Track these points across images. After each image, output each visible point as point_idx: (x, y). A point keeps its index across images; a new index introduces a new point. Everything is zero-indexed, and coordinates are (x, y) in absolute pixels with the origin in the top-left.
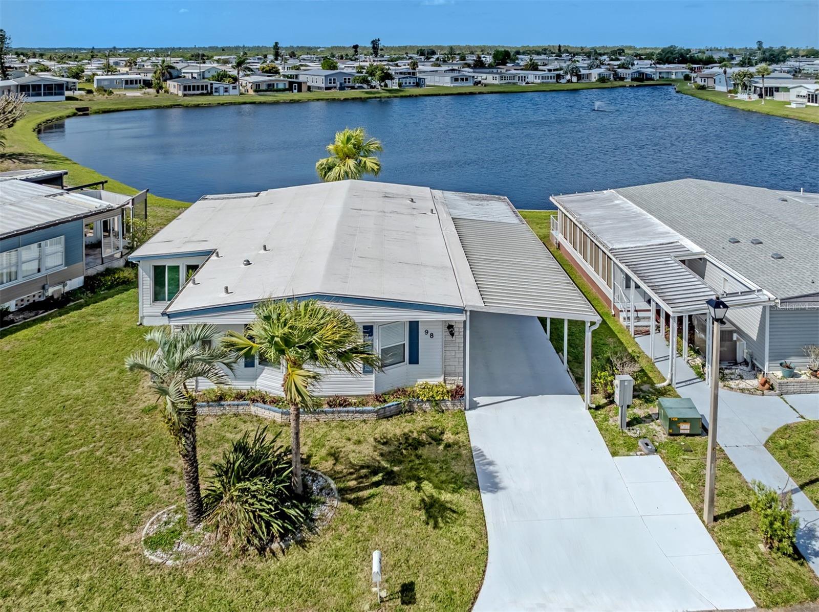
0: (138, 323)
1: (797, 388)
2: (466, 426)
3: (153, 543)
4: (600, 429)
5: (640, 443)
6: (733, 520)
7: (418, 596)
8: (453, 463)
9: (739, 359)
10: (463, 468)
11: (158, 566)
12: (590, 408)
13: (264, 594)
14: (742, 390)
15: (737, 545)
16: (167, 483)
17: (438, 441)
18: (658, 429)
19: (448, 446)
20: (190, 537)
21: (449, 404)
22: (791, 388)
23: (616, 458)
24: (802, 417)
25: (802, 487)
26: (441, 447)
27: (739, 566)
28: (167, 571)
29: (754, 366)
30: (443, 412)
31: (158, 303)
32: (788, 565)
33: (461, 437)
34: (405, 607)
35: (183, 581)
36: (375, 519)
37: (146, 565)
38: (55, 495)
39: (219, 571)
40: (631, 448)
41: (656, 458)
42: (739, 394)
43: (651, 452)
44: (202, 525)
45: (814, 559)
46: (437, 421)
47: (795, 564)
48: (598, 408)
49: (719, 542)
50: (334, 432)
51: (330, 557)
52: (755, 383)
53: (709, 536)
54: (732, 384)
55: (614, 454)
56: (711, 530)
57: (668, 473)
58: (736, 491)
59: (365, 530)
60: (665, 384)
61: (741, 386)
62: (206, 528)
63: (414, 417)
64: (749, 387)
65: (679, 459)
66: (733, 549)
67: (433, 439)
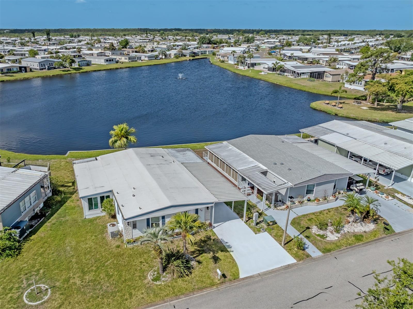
0: (84, 218)
1: (295, 207)
2: (215, 233)
3: (155, 280)
4: (250, 227)
5: (261, 229)
6: (288, 244)
7: (227, 276)
8: (217, 244)
9: (278, 200)
10: (220, 245)
11: (161, 285)
12: (245, 222)
13: (191, 284)
14: (281, 210)
15: (290, 250)
16: (144, 265)
17: (211, 239)
18: (264, 225)
19: (213, 240)
20: (163, 277)
21: (208, 228)
22: (294, 207)
23: (257, 235)
24: (297, 215)
25: (301, 233)
26: (212, 241)
27: (292, 254)
28: (164, 285)
29: (283, 202)
30: (207, 231)
31: (91, 210)
32: (301, 252)
33: (215, 237)
34: (225, 279)
35: (169, 286)
36: (206, 262)
37: (157, 285)
38: (114, 275)
39: (176, 282)
40: (259, 231)
41: (266, 232)
42: (280, 211)
43: (265, 231)
44: (165, 273)
45: (306, 249)
46: (206, 234)
47: (303, 251)
48: (247, 221)
49: (286, 250)
50: (180, 242)
51: (201, 273)
52: (284, 207)
53: (284, 249)
54: (278, 208)
55: (256, 234)
56: (284, 248)
57: (270, 236)
58: (287, 237)
59: (205, 265)
60: (261, 211)
61: (281, 208)
62: (166, 274)
63: (199, 233)
64: (283, 208)
65: (272, 232)
66: (290, 251)
67: (208, 239)
